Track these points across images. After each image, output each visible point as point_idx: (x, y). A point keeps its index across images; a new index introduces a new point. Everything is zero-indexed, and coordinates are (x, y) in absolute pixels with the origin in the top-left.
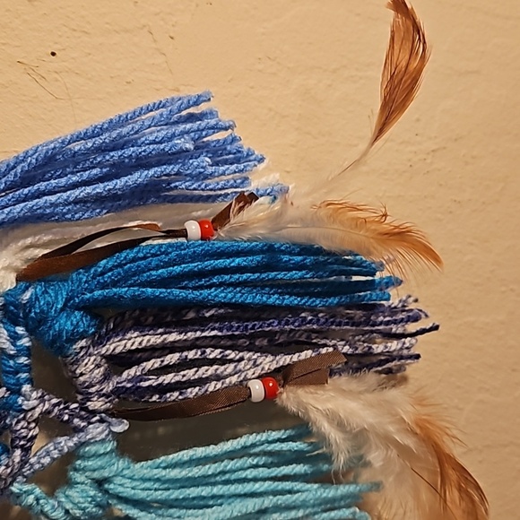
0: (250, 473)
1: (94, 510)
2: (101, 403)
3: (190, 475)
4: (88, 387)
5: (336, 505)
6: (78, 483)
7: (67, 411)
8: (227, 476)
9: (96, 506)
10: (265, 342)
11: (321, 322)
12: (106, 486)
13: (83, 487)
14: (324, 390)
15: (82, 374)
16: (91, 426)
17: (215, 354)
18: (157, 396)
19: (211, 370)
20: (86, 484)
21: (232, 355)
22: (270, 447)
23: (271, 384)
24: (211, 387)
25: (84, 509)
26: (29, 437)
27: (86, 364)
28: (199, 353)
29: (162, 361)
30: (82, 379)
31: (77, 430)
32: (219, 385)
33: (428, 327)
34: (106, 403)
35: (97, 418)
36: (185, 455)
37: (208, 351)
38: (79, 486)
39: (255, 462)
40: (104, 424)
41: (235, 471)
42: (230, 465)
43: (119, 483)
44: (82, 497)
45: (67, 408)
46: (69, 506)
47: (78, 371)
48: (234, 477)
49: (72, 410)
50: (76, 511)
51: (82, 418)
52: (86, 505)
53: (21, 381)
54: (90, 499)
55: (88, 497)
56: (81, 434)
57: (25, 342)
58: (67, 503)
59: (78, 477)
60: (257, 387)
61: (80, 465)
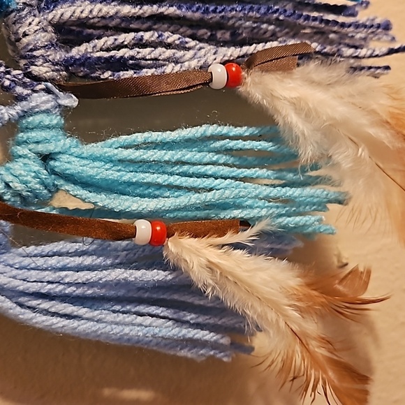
0: (210, 169)
1: (38, 186)
2: (46, 69)
3: (145, 157)
4: (31, 50)
5: (301, 209)
6: (20, 156)
7: (8, 76)
8: (185, 168)
9: (39, 183)
10: (227, 36)
11: (288, 13)
12: (52, 163)
13: (26, 161)
14: (292, 79)
15: (25, 35)
16: (35, 94)
17: (173, 38)
18: (110, 73)
19: (169, 53)
20: (29, 158)
21: (192, 43)
22: (232, 144)
23: (234, 69)
24: (169, 69)
25: (25, 183)
27: (30, 24)
28: (156, 35)
29: (116, 40)
30: (25, 40)
31: (20, 98)
32: (177, 68)
33: (396, 48)
34: (52, 71)
35: (43, 86)
36: (139, 137)
37: (166, 34)
38: (21, 159)
39: (214, 159)
40: (51, 95)
41: (194, 164)
42: (188, 155)
43: (66, 160)
44: (25, 171)
46: (8, 179)
47: (21, 31)
48: (193, 169)
49: (14, 76)
50: (17, 185)
51: (25, 85)
52: (29, 178)
54: (33, 174)
55: (31, 171)
56: (24, 103)
58: (7, 175)
59: (21, 150)
60: (219, 70)
61: (22, 137)
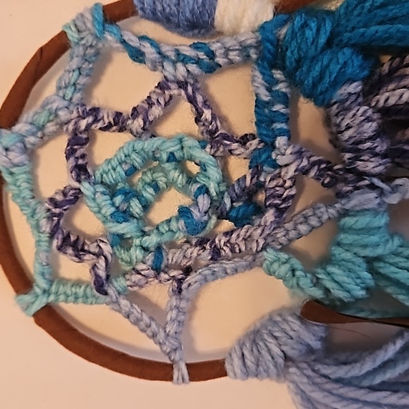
2: (374, 164)
4: (357, 143)
15: (348, 127)
26: (284, 196)
27: (355, 114)
34: (380, 165)
35: (367, 182)
45: (330, 169)
46: (329, 285)
47: (344, 124)
49: (336, 172)
53: (276, 133)
57: (282, 87)
58: (328, 281)
